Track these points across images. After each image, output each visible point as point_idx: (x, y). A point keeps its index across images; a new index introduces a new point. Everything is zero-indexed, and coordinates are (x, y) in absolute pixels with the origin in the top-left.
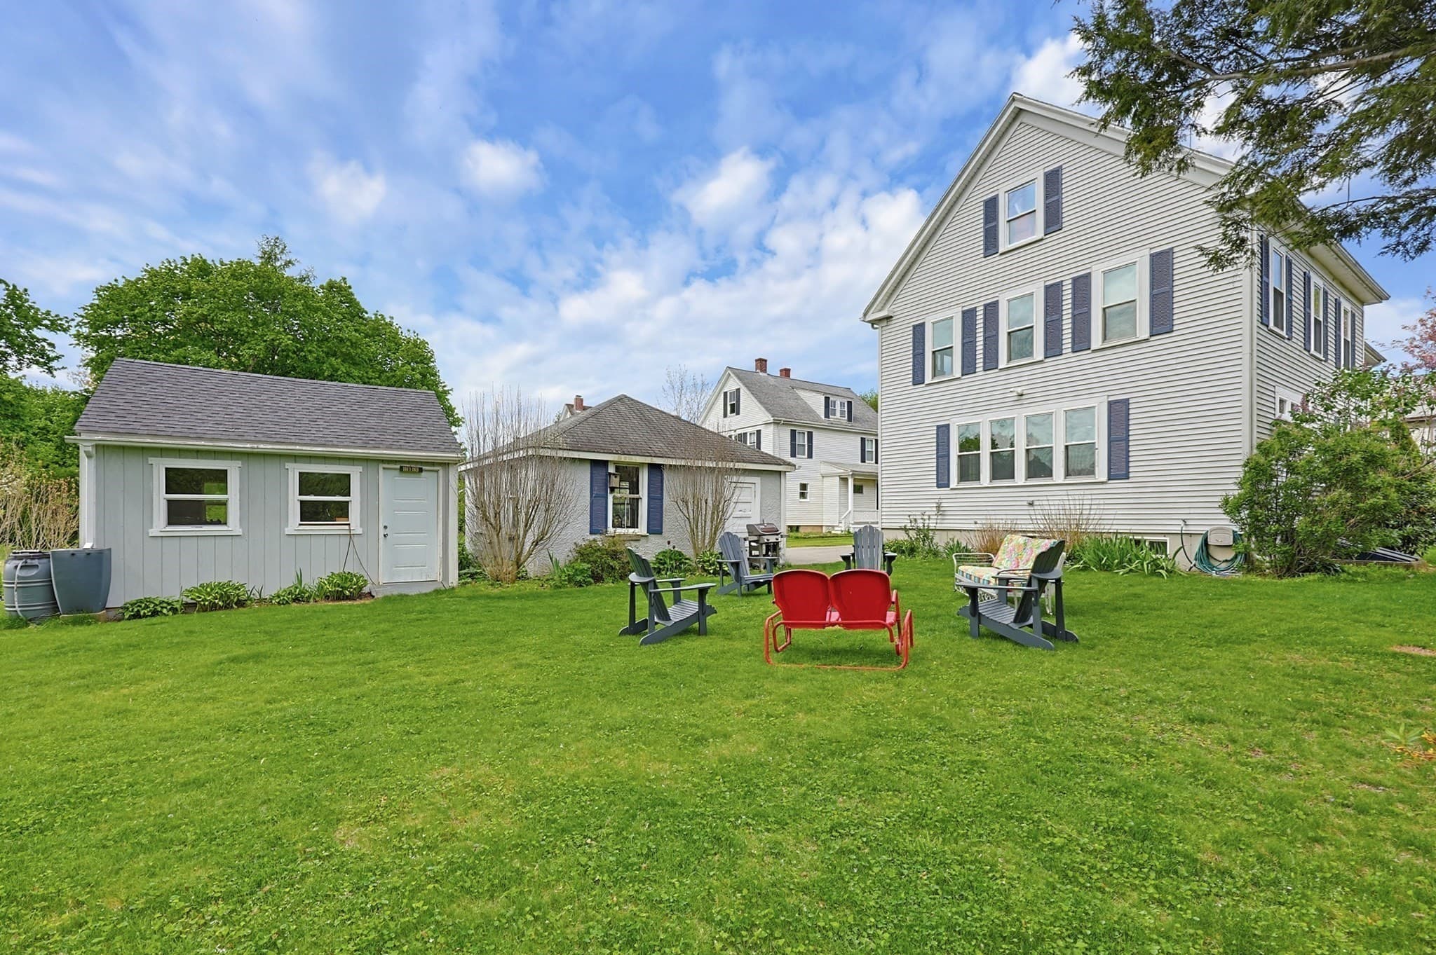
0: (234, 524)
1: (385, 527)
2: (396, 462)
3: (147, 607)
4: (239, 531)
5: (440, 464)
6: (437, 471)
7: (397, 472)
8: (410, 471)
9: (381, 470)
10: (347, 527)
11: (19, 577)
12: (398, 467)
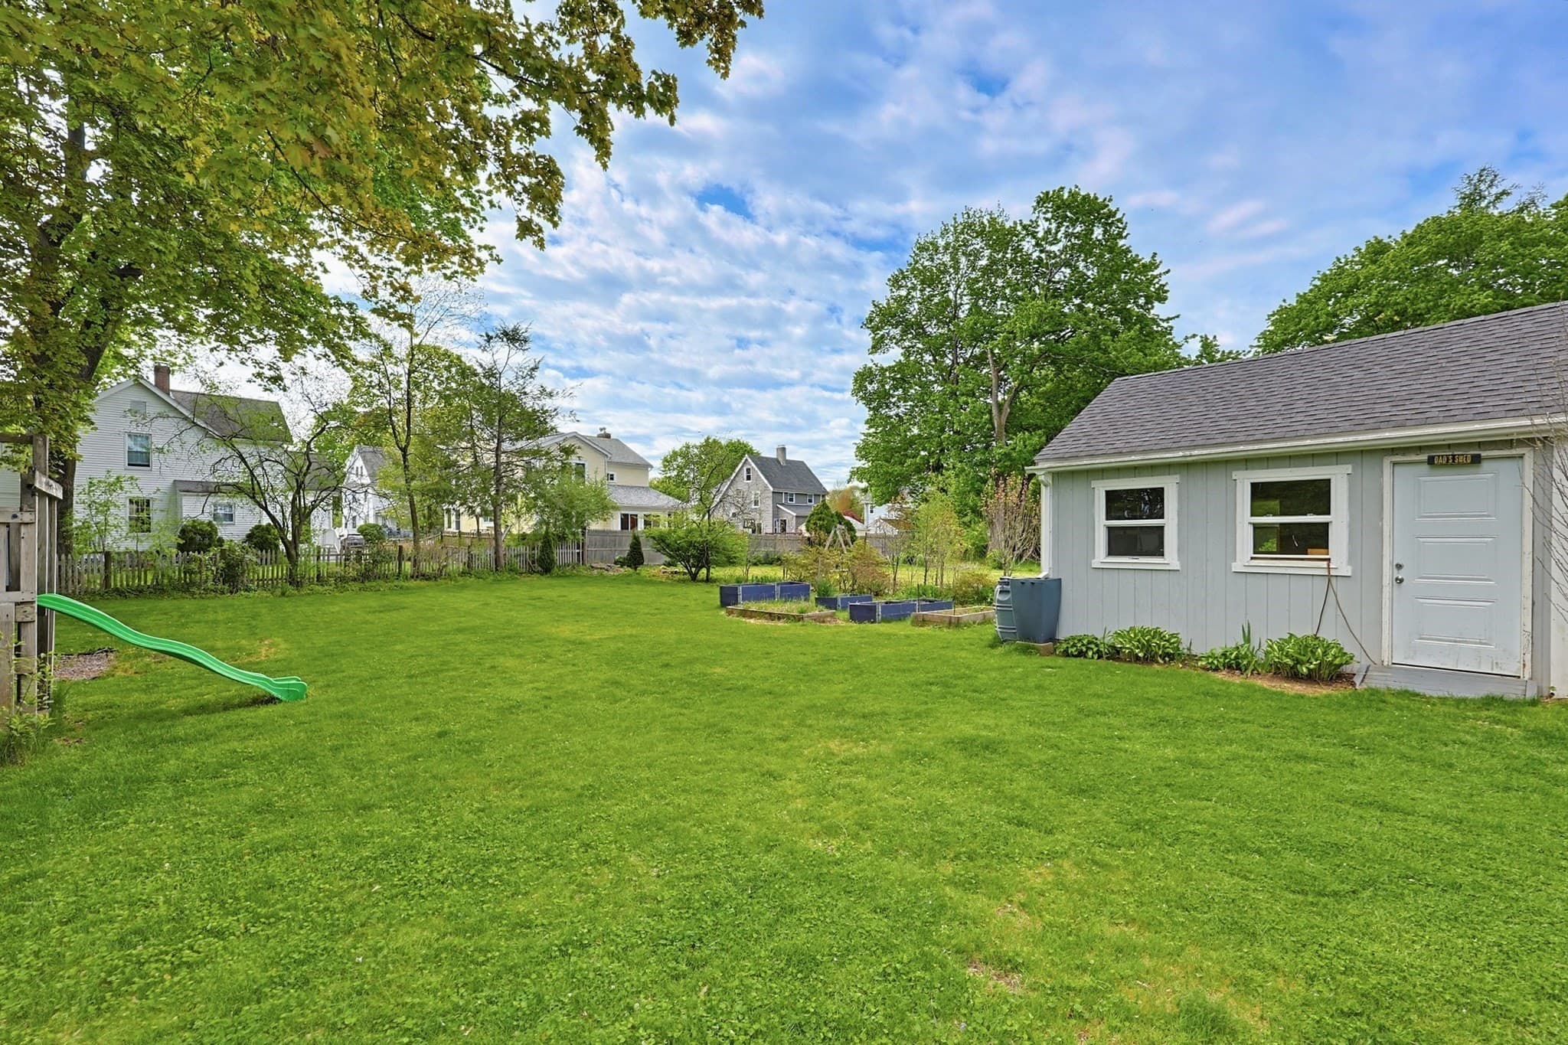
0: (1171, 557)
1: (1399, 567)
2: (1420, 449)
3: (1074, 645)
4: (1176, 565)
5: (1530, 442)
6: (1521, 457)
7: (1426, 467)
8: (1452, 463)
9: (1387, 468)
10: (1324, 564)
11: (999, 601)
12: (1424, 457)
